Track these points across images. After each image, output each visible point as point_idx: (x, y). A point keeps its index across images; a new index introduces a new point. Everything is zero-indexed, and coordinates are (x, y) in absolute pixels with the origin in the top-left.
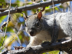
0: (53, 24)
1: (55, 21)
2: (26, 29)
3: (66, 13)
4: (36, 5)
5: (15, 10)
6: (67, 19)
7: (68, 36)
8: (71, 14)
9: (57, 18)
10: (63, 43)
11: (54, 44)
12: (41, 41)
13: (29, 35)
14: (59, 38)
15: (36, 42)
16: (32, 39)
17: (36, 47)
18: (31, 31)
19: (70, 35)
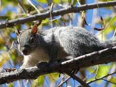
0: (51, 40)
1: (53, 37)
5: (5, 24)
7: (69, 55)
8: (72, 28)
9: (56, 34)
10: (63, 63)
11: (52, 65)
12: (37, 61)
13: (22, 53)
15: (31, 63)
16: (26, 58)
17: (31, 68)
18: (23, 48)
19: (72, 53)
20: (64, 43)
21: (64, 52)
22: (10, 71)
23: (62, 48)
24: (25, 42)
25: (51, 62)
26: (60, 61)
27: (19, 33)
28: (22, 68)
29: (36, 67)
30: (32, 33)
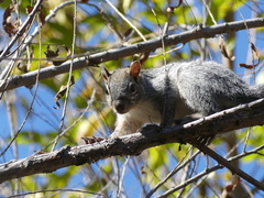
0: (163, 86)
1: (168, 81)
2: (109, 99)
3: (190, 63)
4: (130, 49)
5: (84, 61)
6: (193, 76)
7: (196, 112)
8: (200, 65)
10: (185, 126)
11: (166, 130)
12: (140, 124)
13: (115, 111)
14: (177, 117)
16: (121, 119)
17: (129, 136)
18: (118, 102)
19: (200, 109)
20: (185, 92)
21: (187, 106)
22: (93, 141)
23: (183, 100)
24: (119, 91)
25: (164, 124)
26: (180, 122)
27: (109, 75)
28: (113, 136)
29: (139, 134)
30: (131, 74)
